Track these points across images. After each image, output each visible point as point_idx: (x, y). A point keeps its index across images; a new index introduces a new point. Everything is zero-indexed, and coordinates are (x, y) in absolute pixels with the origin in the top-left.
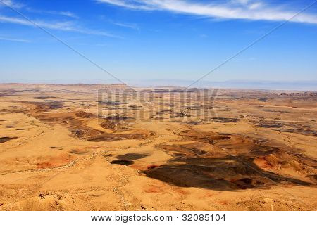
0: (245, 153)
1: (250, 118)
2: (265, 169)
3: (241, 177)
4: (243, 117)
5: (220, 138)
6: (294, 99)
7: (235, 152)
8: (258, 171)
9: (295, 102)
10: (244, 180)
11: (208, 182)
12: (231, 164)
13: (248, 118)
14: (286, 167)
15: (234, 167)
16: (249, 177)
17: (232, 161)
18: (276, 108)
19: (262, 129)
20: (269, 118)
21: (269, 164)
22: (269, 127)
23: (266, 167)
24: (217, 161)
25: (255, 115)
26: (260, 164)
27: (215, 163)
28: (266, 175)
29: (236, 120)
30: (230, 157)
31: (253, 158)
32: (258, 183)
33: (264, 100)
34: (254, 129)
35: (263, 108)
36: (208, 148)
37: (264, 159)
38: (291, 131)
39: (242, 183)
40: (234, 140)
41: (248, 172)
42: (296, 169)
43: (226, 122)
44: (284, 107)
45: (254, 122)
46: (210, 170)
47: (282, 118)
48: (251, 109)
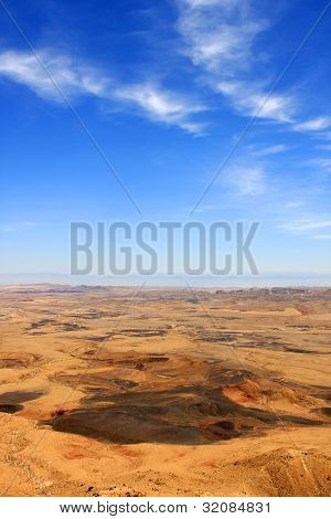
0: (202, 382)
1: (183, 328)
2: (246, 405)
3: (212, 420)
4: (170, 327)
5: (152, 360)
6: (238, 299)
7: (183, 380)
8: (235, 408)
9: (241, 303)
10: (221, 424)
11: (167, 431)
12: (190, 399)
13: (180, 328)
14: (275, 399)
15: (198, 405)
16: (225, 419)
17: (191, 395)
18: (216, 313)
19: (206, 343)
20: (210, 328)
21: (249, 396)
22: (216, 340)
23: (245, 401)
24: (166, 396)
25: (189, 323)
26: (235, 397)
27: (164, 400)
28: (251, 415)
29: (162, 333)
30: (183, 390)
31: (221, 389)
32: (244, 427)
33: (194, 301)
34: (194, 346)
35: (195, 314)
36: (139, 377)
37: (239, 388)
38: (251, 345)
39: (220, 430)
40: (176, 361)
41: (221, 412)
42: (292, 401)
43: (147, 335)
44: (227, 311)
45: (190, 334)
46: (160, 411)
47: (230, 327)
48: (179, 315)
